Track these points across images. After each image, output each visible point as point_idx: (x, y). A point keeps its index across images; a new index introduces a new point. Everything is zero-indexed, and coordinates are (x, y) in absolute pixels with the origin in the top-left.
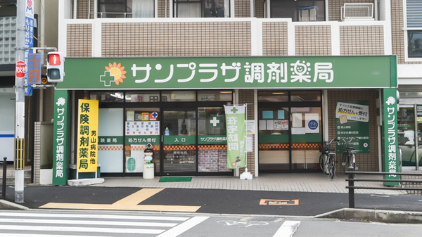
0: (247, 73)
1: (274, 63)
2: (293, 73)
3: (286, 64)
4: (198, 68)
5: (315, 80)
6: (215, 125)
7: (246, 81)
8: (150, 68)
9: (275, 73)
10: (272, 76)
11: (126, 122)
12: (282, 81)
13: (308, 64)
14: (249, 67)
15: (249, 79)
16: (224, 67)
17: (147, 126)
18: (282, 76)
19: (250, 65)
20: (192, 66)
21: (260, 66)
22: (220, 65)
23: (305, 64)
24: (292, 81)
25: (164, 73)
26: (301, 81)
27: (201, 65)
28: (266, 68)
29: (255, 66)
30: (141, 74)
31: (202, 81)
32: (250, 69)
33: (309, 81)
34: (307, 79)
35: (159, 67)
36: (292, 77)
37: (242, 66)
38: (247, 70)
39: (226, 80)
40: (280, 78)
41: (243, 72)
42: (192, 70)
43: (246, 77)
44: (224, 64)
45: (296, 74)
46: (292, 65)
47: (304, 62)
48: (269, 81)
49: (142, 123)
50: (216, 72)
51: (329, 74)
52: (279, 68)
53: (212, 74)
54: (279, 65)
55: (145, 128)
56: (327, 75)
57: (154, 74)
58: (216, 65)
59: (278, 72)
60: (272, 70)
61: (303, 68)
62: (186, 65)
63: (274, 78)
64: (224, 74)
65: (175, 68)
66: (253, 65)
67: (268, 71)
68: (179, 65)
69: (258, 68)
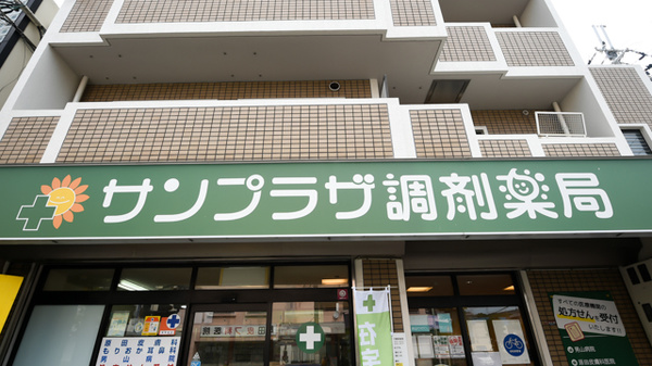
0: (393, 198)
1: (454, 175)
2: (508, 197)
3: (484, 176)
4: (269, 186)
5: (568, 213)
6: (310, 346)
7: (391, 216)
8: (151, 188)
9: (463, 197)
10: (457, 204)
11: (104, 340)
12: (484, 216)
13: (540, 177)
14: (396, 183)
15: (398, 212)
16: (333, 185)
17: (151, 350)
18: (481, 203)
19: (397, 178)
20: (255, 182)
21: (423, 182)
22: (323, 180)
23: (532, 175)
24: (510, 216)
25: (183, 200)
26: (533, 216)
27: (276, 181)
28: (439, 187)
29: (409, 183)
30: (124, 202)
31: (277, 216)
32: (398, 188)
33: (554, 215)
34: (545, 209)
35: (172, 185)
36: (507, 206)
37: (378, 182)
38: (392, 190)
39: (340, 216)
40: (479, 210)
41: (380, 196)
42: (252, 193)
43: (390, 206)
44: (333, 179)
45: (514, 200)
46: (499, 178)
47: (527, 172)
48: (451, 216)
49: (141, 343)
50: (313, 195)
51: (598, 198)
52: (470, 186)
53: (304, 201)
54: (468, 179)
55: (145, 353)
56: (594, 201)
57: (158, 201)
58: (313, 180)
59: (469, 194)
60: (454, 190)
61: (529, 185)
62: (239, 181)
63: (462, 209)
64: (333, 199)
65: (212, 187)
66: (404, 179)
67: (444, 193)
68: (221, 182)
69: (417, 187)
